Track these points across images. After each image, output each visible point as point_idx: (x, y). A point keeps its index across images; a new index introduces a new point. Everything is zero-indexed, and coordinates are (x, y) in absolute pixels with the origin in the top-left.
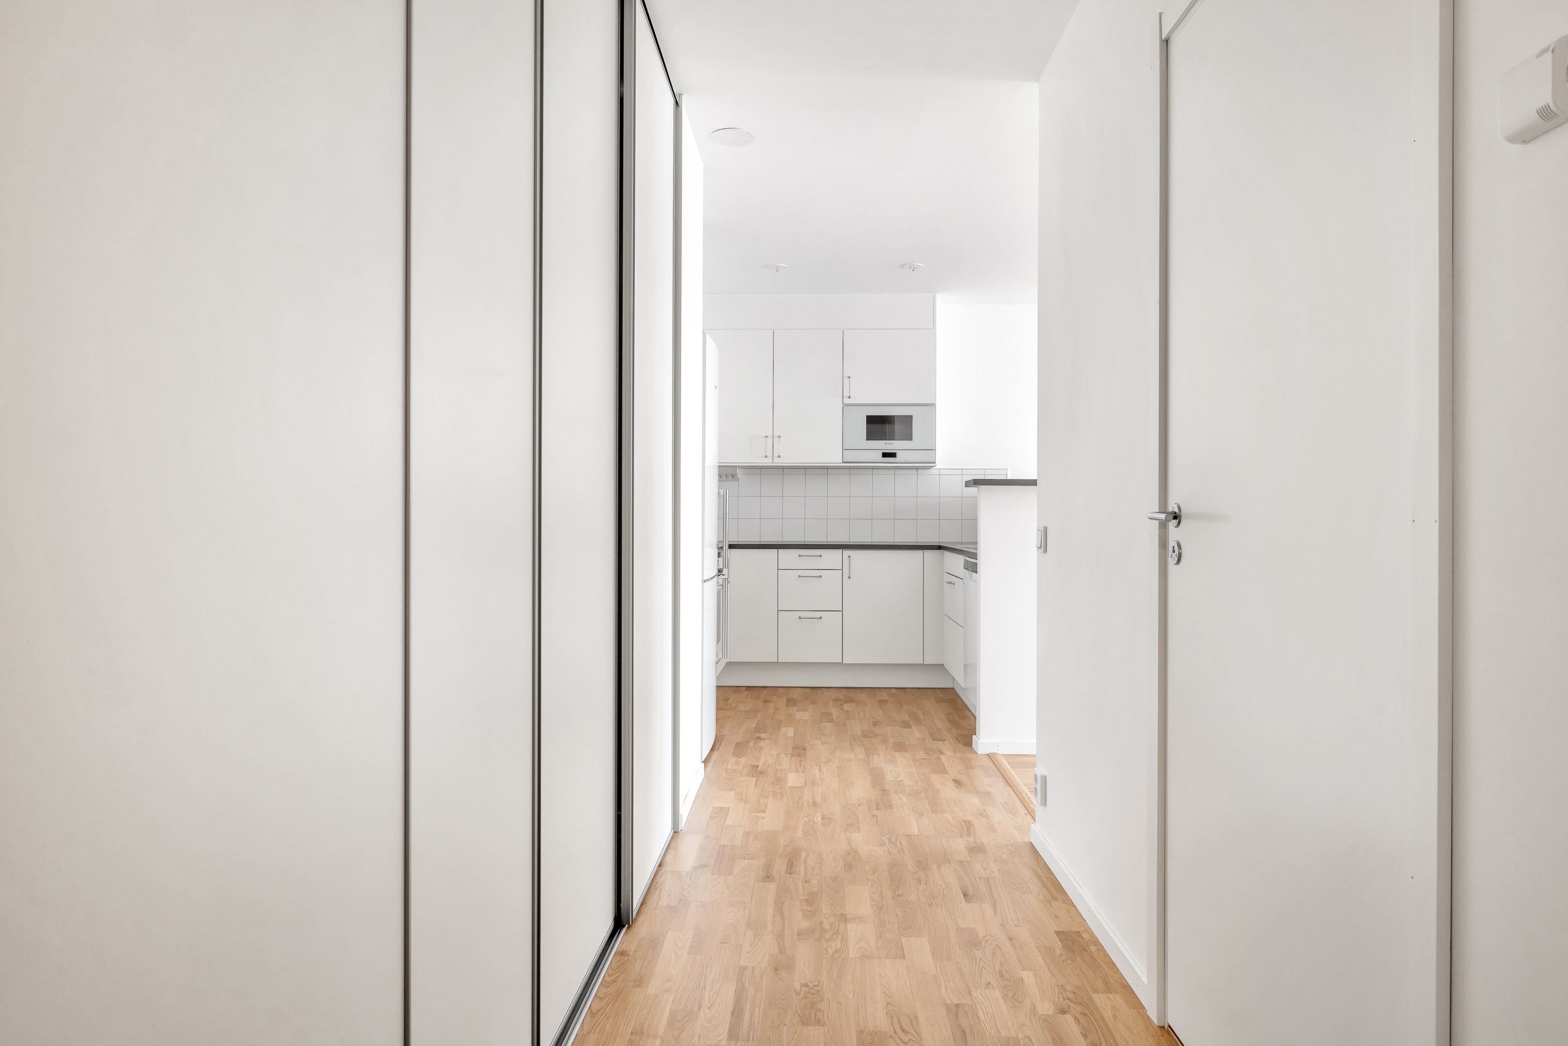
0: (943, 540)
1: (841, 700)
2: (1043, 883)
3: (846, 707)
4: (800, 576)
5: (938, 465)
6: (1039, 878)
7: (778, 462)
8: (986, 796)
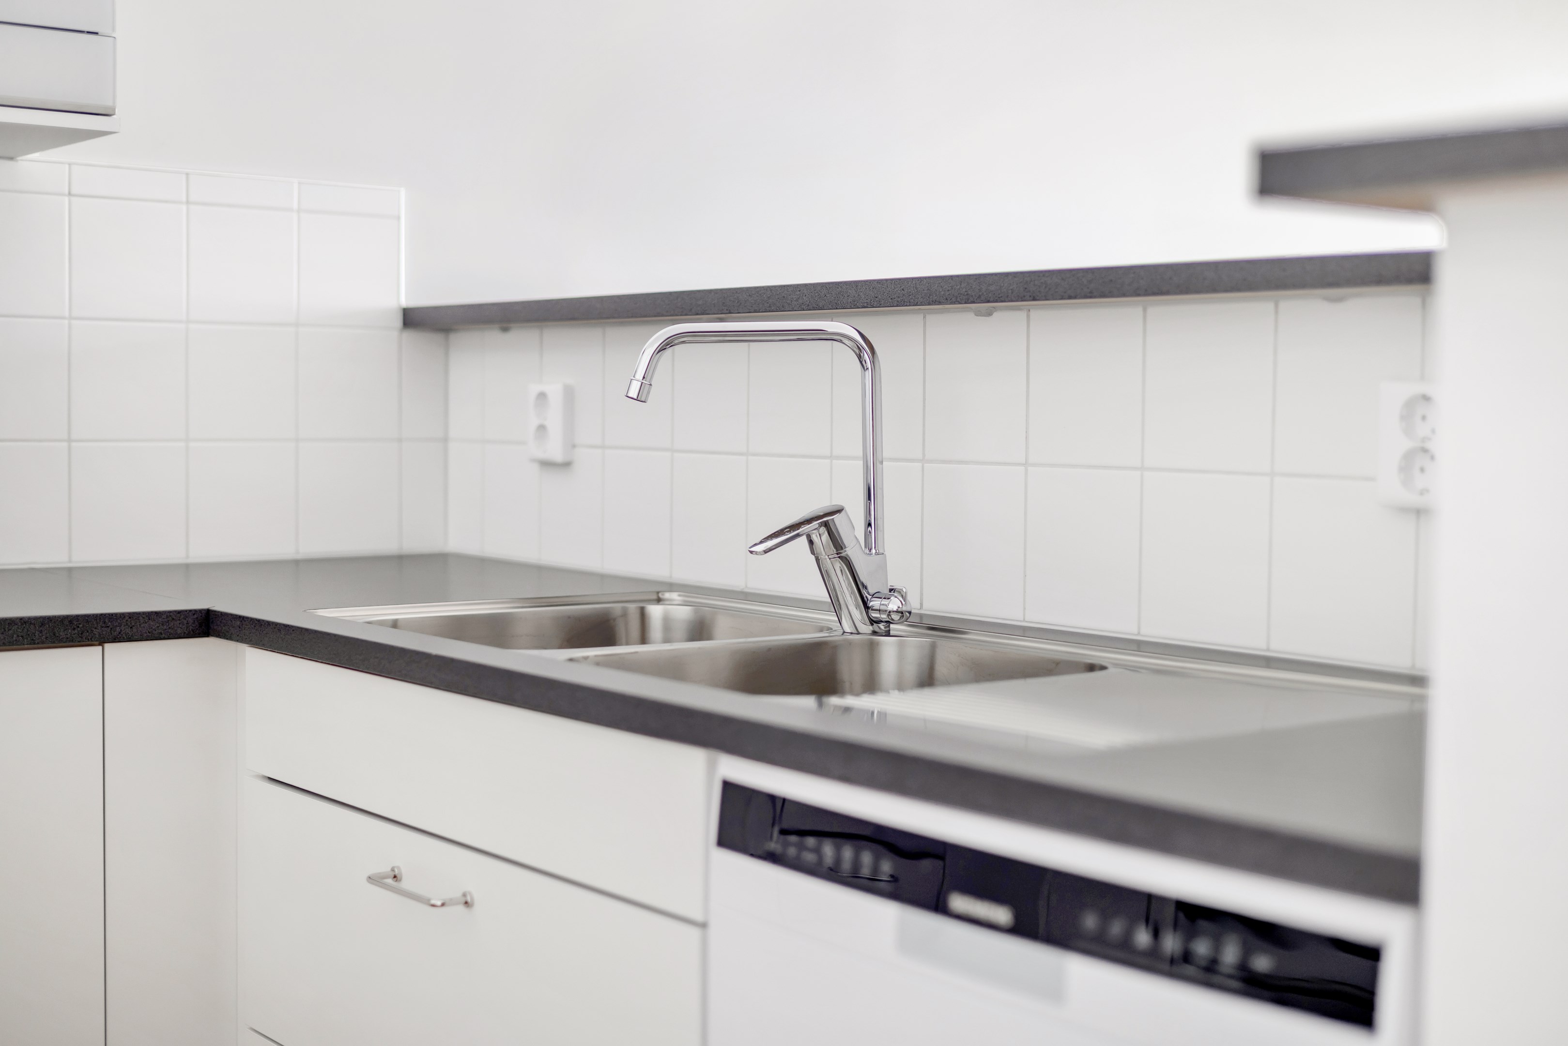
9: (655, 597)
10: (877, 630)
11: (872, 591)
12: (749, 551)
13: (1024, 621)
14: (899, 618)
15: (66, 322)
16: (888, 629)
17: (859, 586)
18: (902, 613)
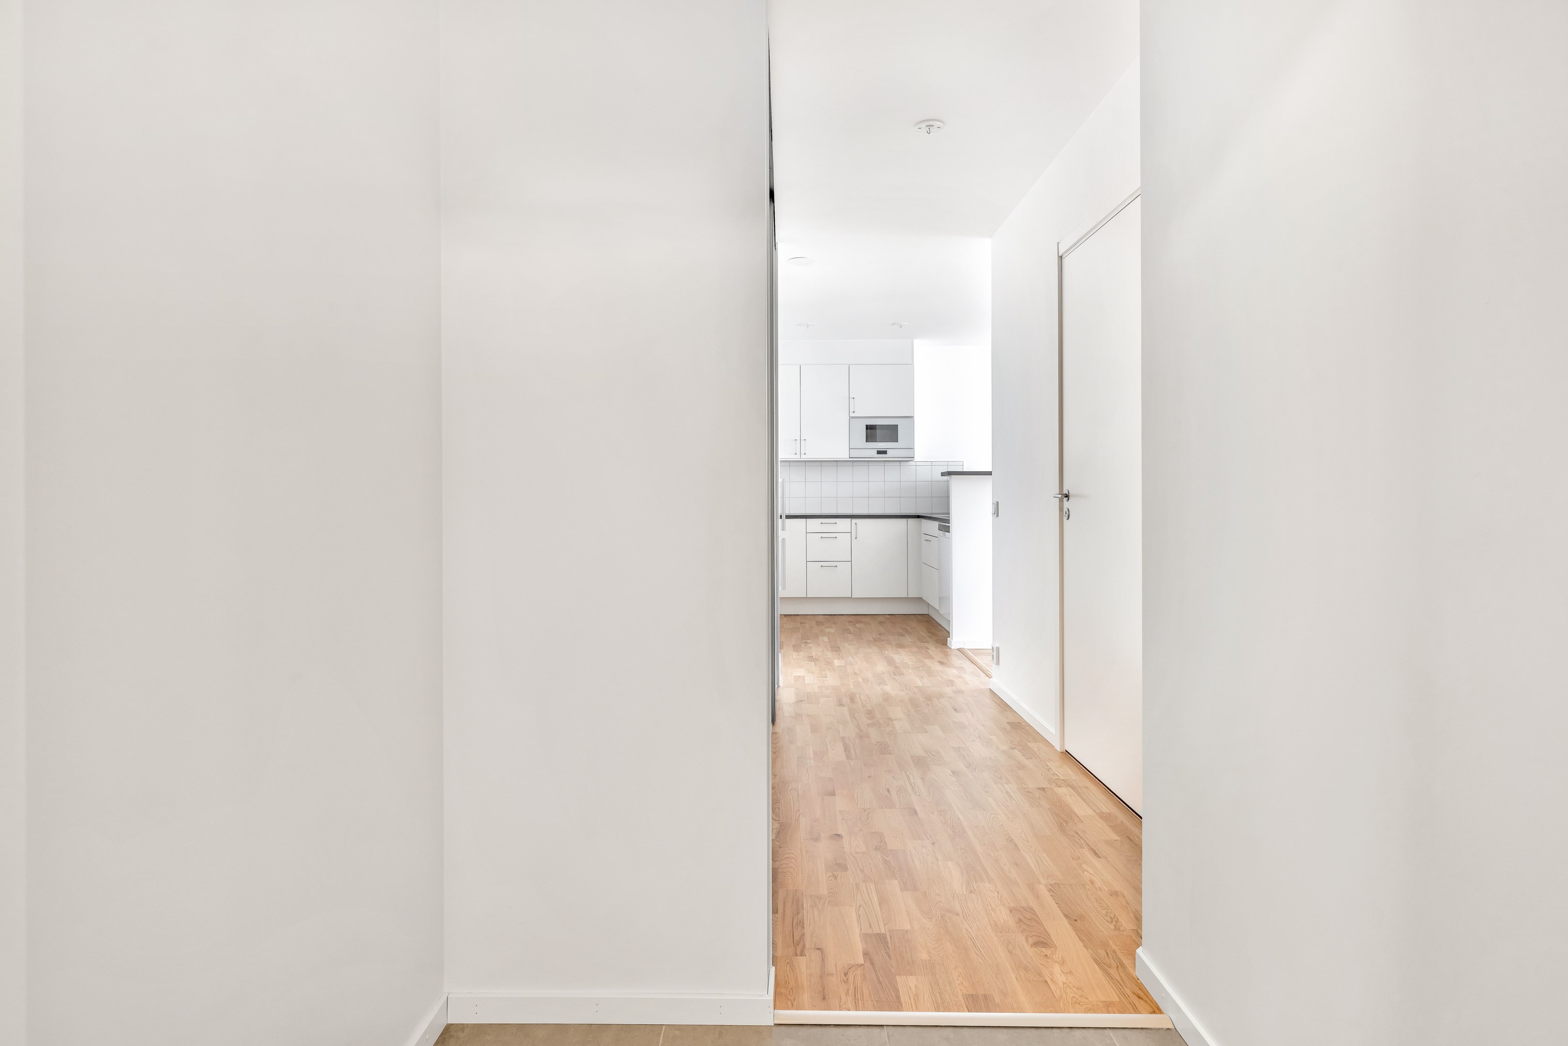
0: (920, 512)
1: (853, 622)
2: (998, 704)
3: (858, 625)
4: (821, 537)
5: (916, 459)
6: (996, 703)
7: (804, 458)
8: (961, 668)
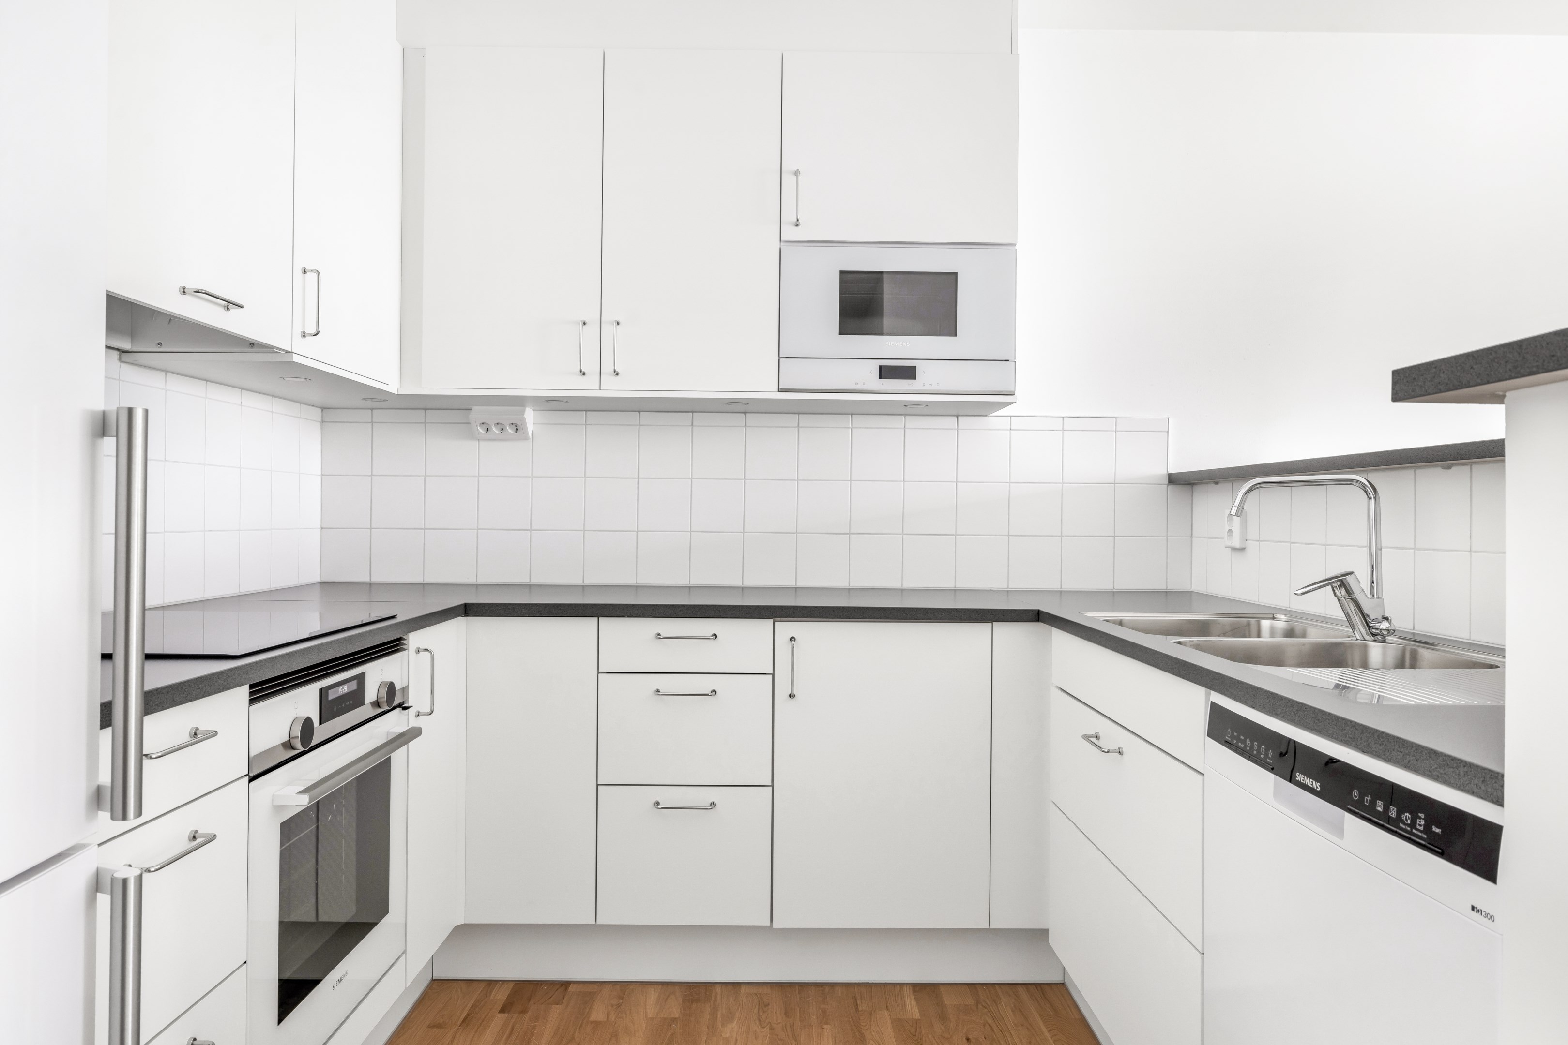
4: (657, 693)
7: (613, 388)
9: (1271, 616)
10: (1376, 639)
11: (1372, 618)
12: (1295, 594)
13: (1470, 639)
14: (1387, 633)
15: (1008, 484)
16: (1384, 639)
17: (1364, 616)
18: (1389, 630)
